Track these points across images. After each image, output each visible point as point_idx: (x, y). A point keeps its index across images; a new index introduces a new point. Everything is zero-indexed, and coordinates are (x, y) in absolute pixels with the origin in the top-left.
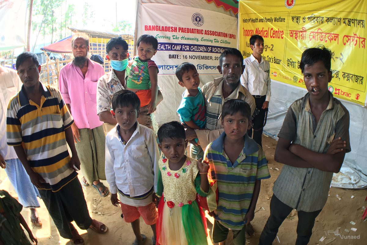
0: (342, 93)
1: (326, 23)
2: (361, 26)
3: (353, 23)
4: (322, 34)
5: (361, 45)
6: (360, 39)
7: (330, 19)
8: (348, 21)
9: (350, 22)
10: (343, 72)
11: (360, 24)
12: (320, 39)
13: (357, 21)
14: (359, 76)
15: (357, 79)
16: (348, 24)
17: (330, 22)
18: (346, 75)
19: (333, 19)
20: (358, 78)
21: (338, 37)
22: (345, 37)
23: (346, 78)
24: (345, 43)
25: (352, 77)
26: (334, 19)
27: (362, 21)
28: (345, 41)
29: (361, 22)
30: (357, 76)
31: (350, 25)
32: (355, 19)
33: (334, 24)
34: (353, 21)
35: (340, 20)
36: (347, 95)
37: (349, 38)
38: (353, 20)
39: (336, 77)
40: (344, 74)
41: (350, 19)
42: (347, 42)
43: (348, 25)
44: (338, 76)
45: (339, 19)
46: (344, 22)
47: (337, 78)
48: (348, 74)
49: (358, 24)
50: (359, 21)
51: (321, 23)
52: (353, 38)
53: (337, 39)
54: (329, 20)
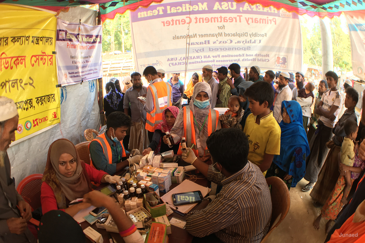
0: (40, 121)
1: (13, 43)
2: (50, 43)
3: (41, 40)
4: (7, 59)
5: (49, 63)
6: (49, 57)
7: (16, 38)
8: (36, 39)
9: (39, 40)
10: (36, 98)
11: (48, 41)
12: (5, 67)
13: (46, 38)
14: (50, 95)
15: (49, 99)
16: (36, 42)
17: (17, 42)
18: (39, 99)
19: (20, 38)
20: (50, 97)
21: (25, 59)
22: (33, 57)
23: (40, 103)
24: (33, 64)
25: (45, 98)
26: (22, 38)
27: (51, 38)
28: (33, 62)
29: (50, 40)
30: (48, 96)
31: (38, 44)
32: (44, 36)
33: (21, 43)
34: (42, 39)
35: (29, 38)
36: (44, 120)
37: (37, 57)
38: (41, 37)
39: (30, 108)
40: (38, 100)
41: (39, 37)
42: (36, 62)
43: (37, 44)
44: (32, 105)
45: (27, 37)
46: (32, 42)
47: (32, 107)
48: (41, 97)
49: (47, 42)
50: (48, 38)
51: (6, 45)
52: (42, 57)
53: (24, 63)
54: (15, 40)
